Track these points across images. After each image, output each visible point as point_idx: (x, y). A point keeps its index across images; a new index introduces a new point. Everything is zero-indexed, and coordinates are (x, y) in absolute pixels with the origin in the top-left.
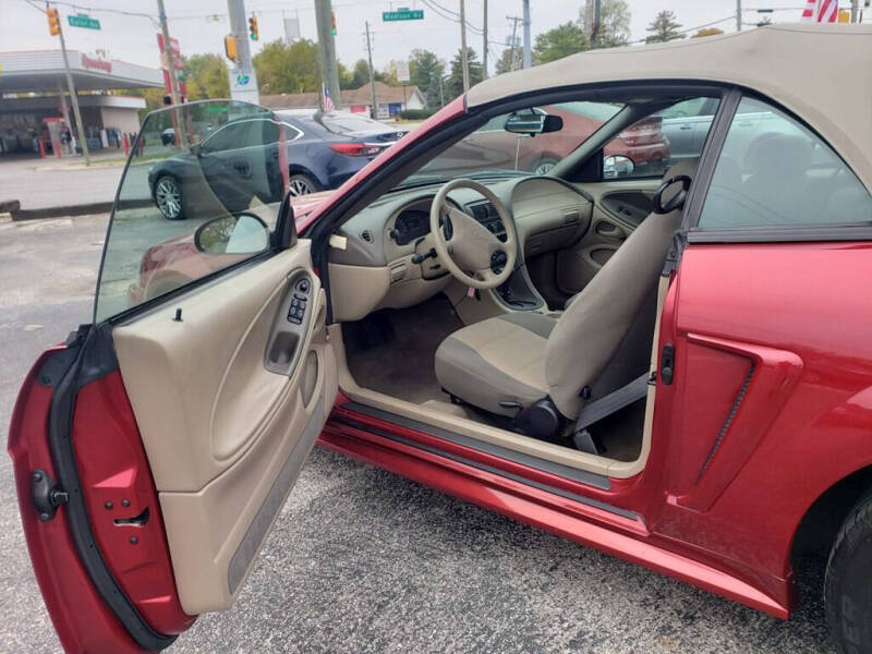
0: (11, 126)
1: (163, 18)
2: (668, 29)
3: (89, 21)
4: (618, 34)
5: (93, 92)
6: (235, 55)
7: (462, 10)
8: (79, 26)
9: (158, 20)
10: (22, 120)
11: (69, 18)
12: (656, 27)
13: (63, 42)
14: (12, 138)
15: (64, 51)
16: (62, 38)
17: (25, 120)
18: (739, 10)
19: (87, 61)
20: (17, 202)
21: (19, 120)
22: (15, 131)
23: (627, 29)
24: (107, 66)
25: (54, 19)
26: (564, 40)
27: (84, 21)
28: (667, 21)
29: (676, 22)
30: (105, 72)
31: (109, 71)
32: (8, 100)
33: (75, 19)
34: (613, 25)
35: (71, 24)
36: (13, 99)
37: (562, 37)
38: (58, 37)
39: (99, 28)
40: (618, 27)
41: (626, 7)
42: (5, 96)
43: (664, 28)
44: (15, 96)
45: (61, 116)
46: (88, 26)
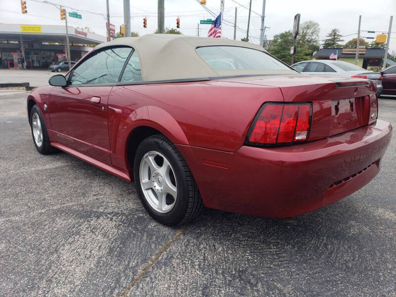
0: (44, 56)
1: (108, 16)
2: (336, 37)
3: (77, 15)
4: (313, 37)
5: (80, 45)
6: (124, 33)
7: (236, 21)
8: (73, 17)
9: (106, 17)
10: (49, 54)
11: (69, 13)
12: (330, 35)
13: (66, 23)
14: (44, 61)
15: (67, 26)
16: (66, 21)
17: (50, 54)
18: (359, 31)
19: (77, 31)
20: (28, 83)
21: (48, 54)
22: (46, 58)
23: (317, 35)
24: (85, 34)
25: (63, 13)
26: (287, 38)
27: (76, 15)
28: (335, 33)
29: (340, 34)
30: (84, 37)
31: (86, 36)
32: (45, 45)
33: (72, 14)
34: (312, 33)
35: (70, 16)
36: (47, 45)
37: (285, 37)
38: (64, 20)
39: (81, 18)
40: (314, 34)
41: (318, 25)
42: (43, 43)
43: (334, 36)
44: (47, 43)
45: (64, 53)
46: (77, 17)
